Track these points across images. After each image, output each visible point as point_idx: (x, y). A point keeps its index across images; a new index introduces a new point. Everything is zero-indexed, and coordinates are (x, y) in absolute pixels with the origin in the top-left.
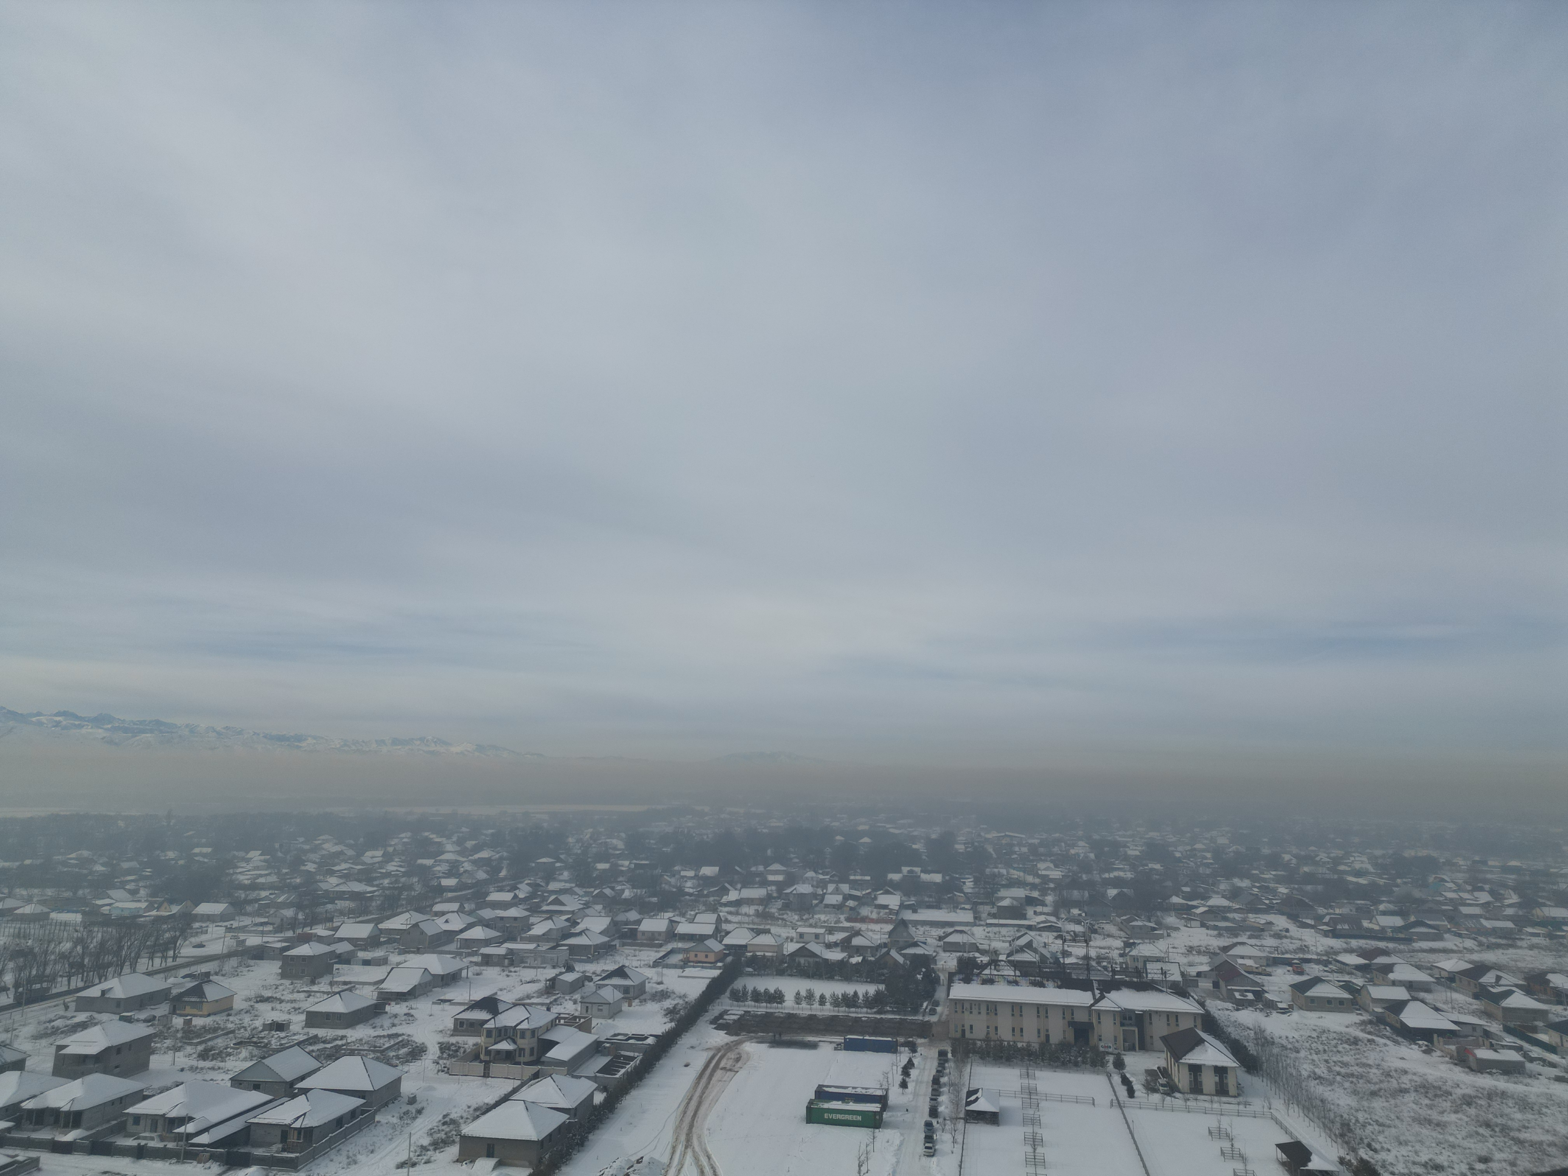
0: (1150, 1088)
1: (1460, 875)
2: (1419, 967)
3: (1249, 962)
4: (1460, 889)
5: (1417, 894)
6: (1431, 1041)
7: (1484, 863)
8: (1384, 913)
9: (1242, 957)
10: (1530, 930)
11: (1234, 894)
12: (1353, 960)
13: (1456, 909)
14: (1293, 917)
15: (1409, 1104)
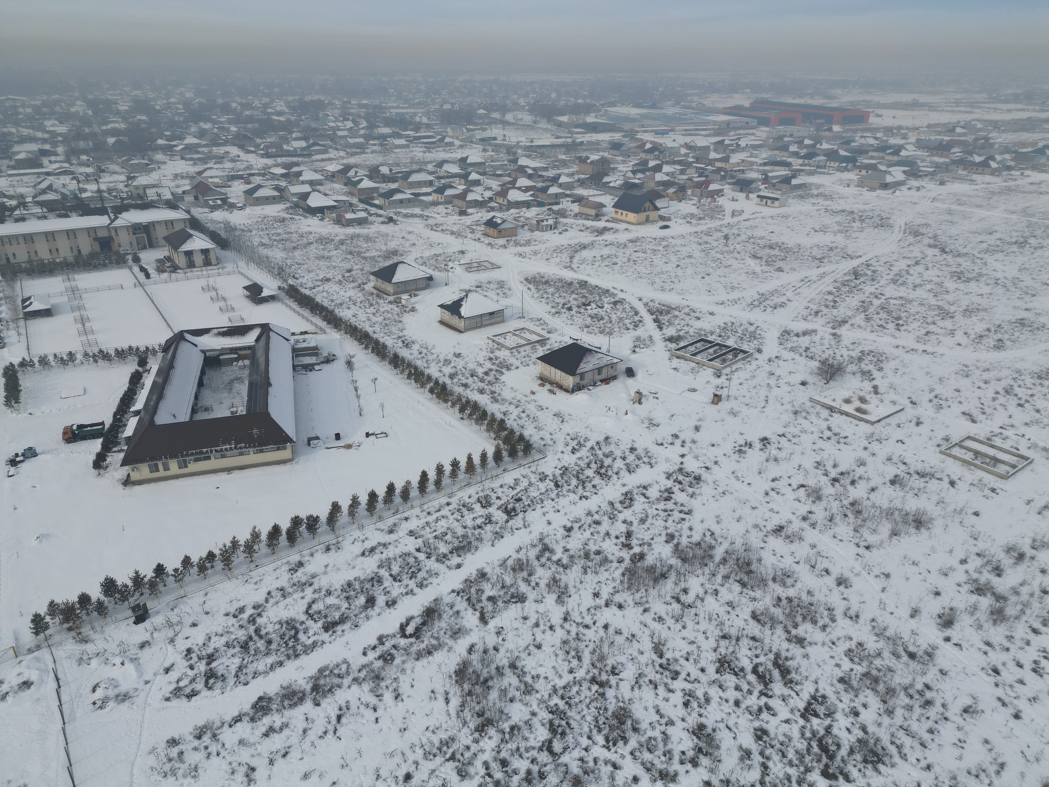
0: (160, 270)
1: (336, 111)
2: (316, 171)
3: (216, 180)
4: (336, 120)
5: (313, 125)
6: (323, 213)
7: (349, 102)
8: (296, 139)
9: (211, 177)
10: (372, 142)
11: (202, 134)
12: (279, 171)
13: (335, 133)
14: (242, 147)
15: (313, 250)
